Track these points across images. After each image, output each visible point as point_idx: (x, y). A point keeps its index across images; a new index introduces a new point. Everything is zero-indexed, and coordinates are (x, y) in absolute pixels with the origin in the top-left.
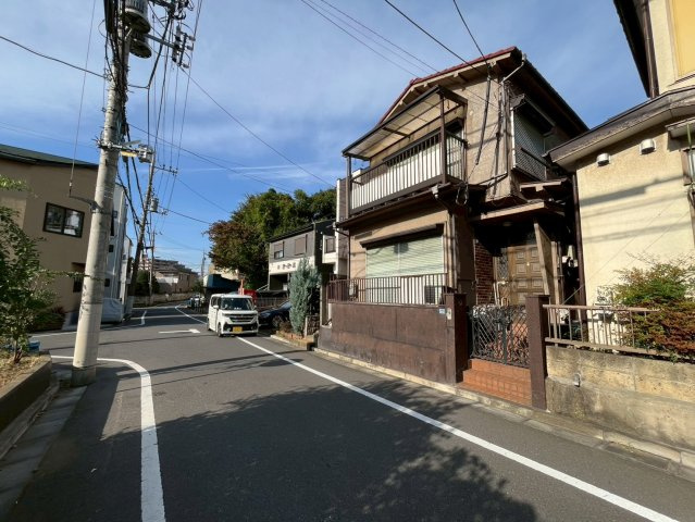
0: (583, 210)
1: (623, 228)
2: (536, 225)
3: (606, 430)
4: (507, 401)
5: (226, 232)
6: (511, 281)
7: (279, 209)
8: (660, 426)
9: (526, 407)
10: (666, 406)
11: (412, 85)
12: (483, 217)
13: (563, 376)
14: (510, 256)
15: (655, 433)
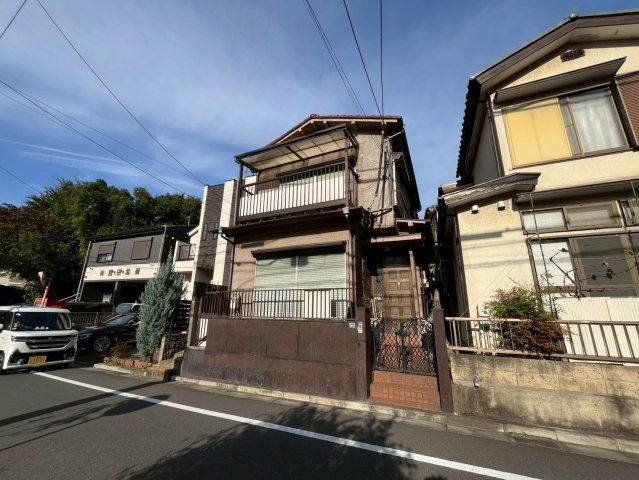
0: (464, 244)
1: (491, 260)
2: (411, 252)
3: (505, 423)
4: (420, 410)
5: (14, 221)
6: (385, 297)
7: (110, 204)
8: (536, 412)
9: (439, 414)
10: (538, 395)
11: (311, 118)
12: (373, 241)
13: (465, 379)
14: (385, 276)
15: (533, 418)
